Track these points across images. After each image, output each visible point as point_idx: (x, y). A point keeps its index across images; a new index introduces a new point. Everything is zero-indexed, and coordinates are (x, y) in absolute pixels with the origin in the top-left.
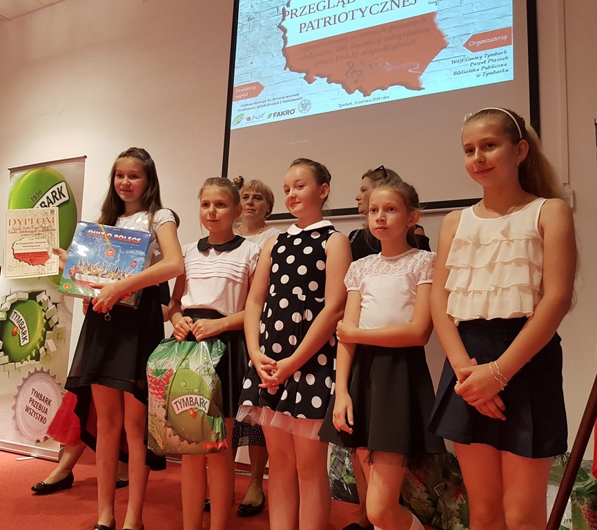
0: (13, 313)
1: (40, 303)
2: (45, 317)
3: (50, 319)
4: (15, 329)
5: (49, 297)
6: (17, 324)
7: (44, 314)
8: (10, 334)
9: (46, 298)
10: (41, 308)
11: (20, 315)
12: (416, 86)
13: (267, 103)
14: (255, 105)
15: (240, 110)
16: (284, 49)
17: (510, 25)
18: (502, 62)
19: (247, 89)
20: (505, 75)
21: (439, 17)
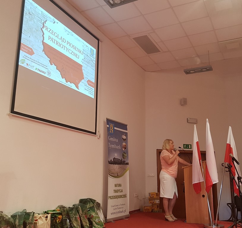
12: (78, 88)
13: (35, 62)
14: (30, 59)
15: (23, 57)
16: (43, 41)
17: (94, 82)
18: (92, 92)
19: (27, 48)
20: (93, 96)
21: (83, 68)
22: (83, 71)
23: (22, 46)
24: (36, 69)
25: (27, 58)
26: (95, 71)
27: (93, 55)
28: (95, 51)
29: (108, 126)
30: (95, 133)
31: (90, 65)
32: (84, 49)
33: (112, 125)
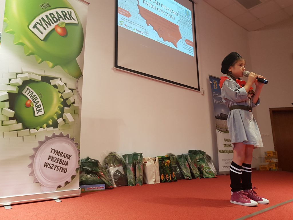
0: (26, 89)
1: (55, 86)
2: (62, 97)
3: (67, 99)
4: (29, 102)
5: (66, 84)
6: (30, 99)
7: (60, 95)
8: (24, 106)
9: (61, 84)
10: (57, 90)
11: (33, 91)
12: (176, 46)
13: (133, 23)
14: (128, 21)
15: (121, 19)
16: (138, 5)
17: (193, 41)
18: (192, 51)
19: (124, 11)
20: (192, 54)
21: (179, 28)
22: (180, 31)
23: (119, 9)
24: (134, 29)
25: (125, 20)
26: (192, 31)
27: (188, 16)
28: (190, 12)
29: (211, 82)
30: (199, 89)
31: (187, 26)
32: (179, 11)
33: (216, 82)
